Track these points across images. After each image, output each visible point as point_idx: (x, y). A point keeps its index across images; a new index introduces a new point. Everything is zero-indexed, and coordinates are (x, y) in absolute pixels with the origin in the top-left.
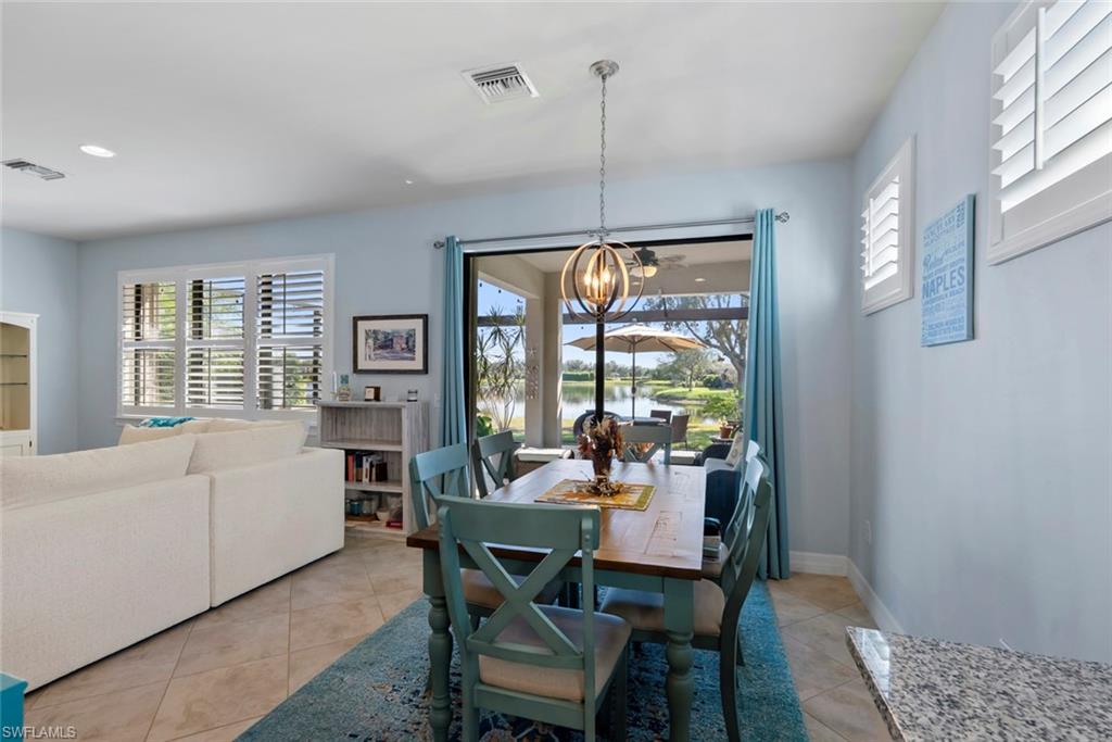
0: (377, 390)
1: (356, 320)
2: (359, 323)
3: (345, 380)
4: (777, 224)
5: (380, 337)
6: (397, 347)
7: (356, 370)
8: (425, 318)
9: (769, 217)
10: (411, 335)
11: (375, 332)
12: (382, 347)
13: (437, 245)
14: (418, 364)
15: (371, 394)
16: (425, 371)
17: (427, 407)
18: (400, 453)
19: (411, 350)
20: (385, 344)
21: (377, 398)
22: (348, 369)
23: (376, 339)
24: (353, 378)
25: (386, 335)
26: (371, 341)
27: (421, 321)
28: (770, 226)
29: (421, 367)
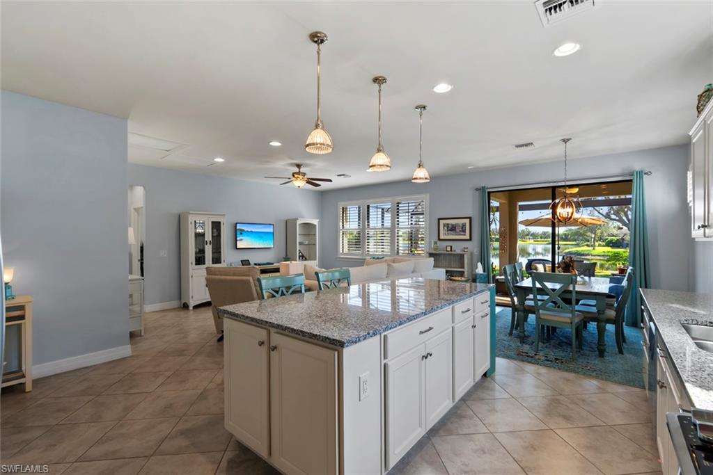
0: (451, 247)
1: (439, 219)
2: (441, 221)
3: (435, 243)
4: (645, 176)
5: (450, 226)
6: (458, 230)
7: (439, 239)
8: (470, 218)
9: (641, 174)
10: (464, 225)
11: (448, 224)
12: (450, 230)
13: (477, 189)
14: (467, 237)
15: (449, 249)
16: (470, 239)
17: (472, 254)
18: (464, 272)
19: (464, 231)
20: (452, 229)
21: (451, 250)
22: (436, 239)
23: (448, 227)
24: (438, 242)
25: (452, 225)
26: (446, 228)
27: (468, 220)
28: (641, 178)
29: (468, 238)
